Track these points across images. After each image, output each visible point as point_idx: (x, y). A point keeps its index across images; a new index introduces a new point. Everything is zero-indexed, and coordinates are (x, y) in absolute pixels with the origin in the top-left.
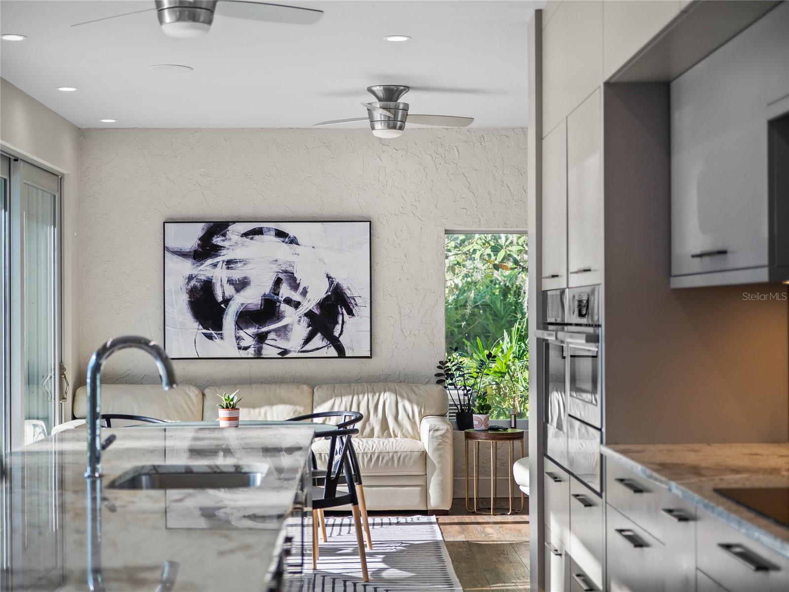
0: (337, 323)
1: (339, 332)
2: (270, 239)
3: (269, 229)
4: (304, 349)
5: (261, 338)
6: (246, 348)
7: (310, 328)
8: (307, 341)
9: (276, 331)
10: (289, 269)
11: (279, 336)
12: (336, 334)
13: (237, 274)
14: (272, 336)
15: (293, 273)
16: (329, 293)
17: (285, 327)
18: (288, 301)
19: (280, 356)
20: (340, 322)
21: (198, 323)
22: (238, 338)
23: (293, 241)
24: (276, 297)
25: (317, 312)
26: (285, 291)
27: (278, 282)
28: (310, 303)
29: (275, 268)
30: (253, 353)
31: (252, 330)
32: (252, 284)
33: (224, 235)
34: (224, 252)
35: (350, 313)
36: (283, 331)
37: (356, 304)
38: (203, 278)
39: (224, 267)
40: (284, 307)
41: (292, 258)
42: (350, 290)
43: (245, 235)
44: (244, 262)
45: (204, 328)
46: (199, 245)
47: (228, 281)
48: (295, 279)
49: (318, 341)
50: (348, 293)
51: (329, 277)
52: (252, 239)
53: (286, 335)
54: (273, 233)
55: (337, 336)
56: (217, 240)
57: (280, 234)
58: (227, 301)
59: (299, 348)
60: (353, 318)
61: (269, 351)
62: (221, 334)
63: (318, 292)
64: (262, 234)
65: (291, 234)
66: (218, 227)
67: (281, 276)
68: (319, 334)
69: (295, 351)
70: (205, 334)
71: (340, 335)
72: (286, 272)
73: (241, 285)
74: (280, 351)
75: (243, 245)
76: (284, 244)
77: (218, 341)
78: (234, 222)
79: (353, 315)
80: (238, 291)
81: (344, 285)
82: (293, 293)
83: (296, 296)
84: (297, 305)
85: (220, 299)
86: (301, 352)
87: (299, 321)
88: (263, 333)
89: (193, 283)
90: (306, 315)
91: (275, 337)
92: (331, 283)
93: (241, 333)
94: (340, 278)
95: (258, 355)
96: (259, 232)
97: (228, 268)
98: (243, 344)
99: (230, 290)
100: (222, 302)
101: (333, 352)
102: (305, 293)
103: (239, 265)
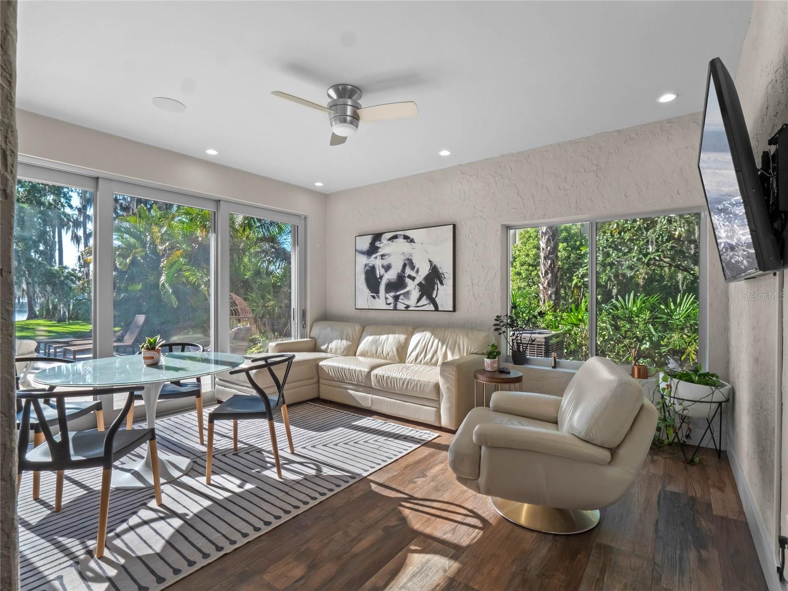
0: (434, 289)
1: (435, 295)
2: (401, 240)
3: (400, 235)
4: (418, 305)
5: (396, 298)
6: (389, 304)
7: (420, 293)
8: (419, 300)
9: (403, 294)
10: (410, 258)
11: (405, 297)
12: (434, 296)
13: (385, 262)
14: (401, 297)
15: (412, 260)
16: (430, 271)
17: (408, 292)
18: (410, 277)
19: (405, 309)
20: (436, 289)
21: (368, 290)
22: (386, 298)
23: (412, 241)
24: (403, 274)
25: (423, 282)
26: (408, 271)
27: (405, 266)
28: (420, 278)
29: (403, 257)
30: (393, 306)
31: (392, 294)
32: (392, 267)
33: (380, 241)
34: (380, 250)
35: (442, 283)
36: (407, 294)
37: (445, 278)
38: (371, 265)
39: (380, 258)
40: (408, 280)
41: (411, 251)
42: (441, 268)
43: (389, 240)
44: (389, 255)
45: (372, 292)
46: (369, 247)
47: (382, 266)
48: (413, 263)
49: (424, 301)
50: (440, 270)
51: (430, 261)
52: (392, 241)
53: (408, 296)
54: (402, 237)
55: (434, 297)
56: (377, 244)
57: (406, 237)
58: (381, 277)
59: (414, 305)
60: (443, 287)
61: (401, 306)
62: (379, 296)
63: (424, 270)
64: (397, 238)
65: (411, 237)
66: (377, 237)
67: (406, 262)
68: (425, 297)
69: (413, 306)
70: (372, 296)
71: (436, 297)
72: (408, 259)
73: (387, 268)
74: (405, 306)
75: (389, 245)
76: (408, 243)
77: (377, 299)
78: (384, 233)
79: (443, 284)
80: (386, 271)
81: (438, 266)
82: (412, 271)
83: (413, 274)
84: (413, 279)
85: (378, 276)
86: (416, 307)
87: (415, 288)
88: (397, 295)
89: (367, 268)
90: (418, 285)
91: (403, 298)
92: (431, 264)
93: (388, 295)
94: (437, 262)
95: (395, 309)
96: (395, 237)
97: (382, 259)
98: (389, 302)
99: (382, 271)
100: (379, 278)
101: (431, 307)
102: (417, 272)
103: (387, 257)
